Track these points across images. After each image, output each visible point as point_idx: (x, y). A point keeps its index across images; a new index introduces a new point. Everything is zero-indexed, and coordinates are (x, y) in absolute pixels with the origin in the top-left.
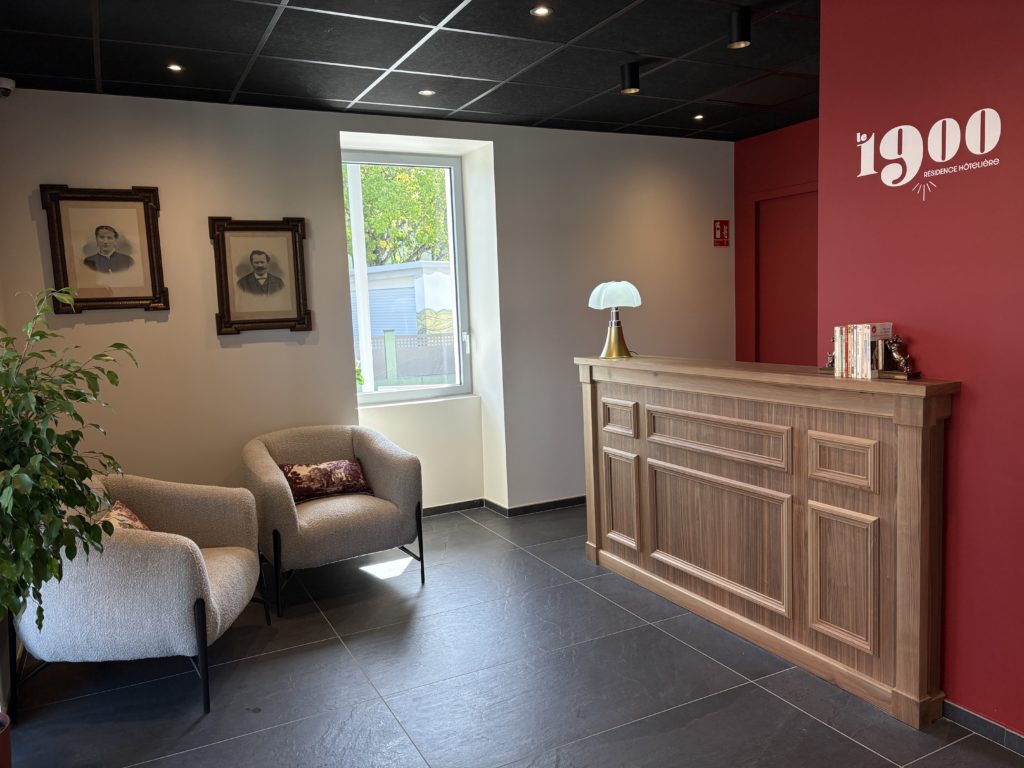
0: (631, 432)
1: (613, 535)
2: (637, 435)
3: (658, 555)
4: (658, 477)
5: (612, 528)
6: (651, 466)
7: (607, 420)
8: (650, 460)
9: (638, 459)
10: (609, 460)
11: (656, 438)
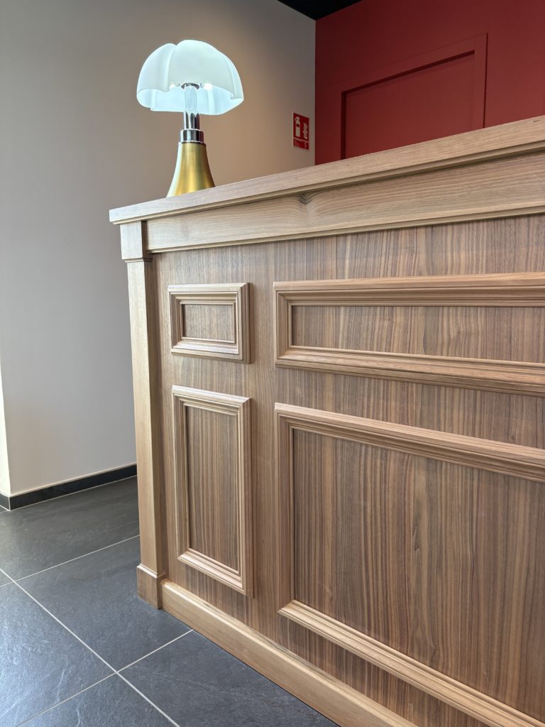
0: (236, 350)
1: (191, 558)
2: (251, 354)
3: (298, 613)
4: (301, 445)
5: (191, 542)
6: (286, 421)
7: (181, 331)
8: (282, 407)
9: (251, 406)
10: (185, 411)
11: (299, 356)
